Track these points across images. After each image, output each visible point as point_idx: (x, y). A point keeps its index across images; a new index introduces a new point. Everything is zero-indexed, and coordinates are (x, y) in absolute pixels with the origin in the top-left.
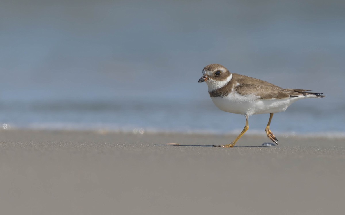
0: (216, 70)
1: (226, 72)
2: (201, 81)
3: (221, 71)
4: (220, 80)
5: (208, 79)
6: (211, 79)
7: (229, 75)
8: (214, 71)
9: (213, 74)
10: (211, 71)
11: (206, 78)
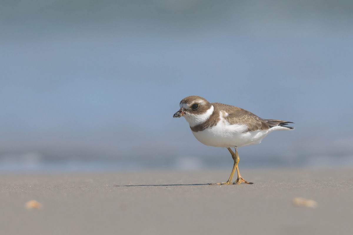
0: (193, 102)
1: (206, 105)
2: (176, 115)
3: (199, 104)
4: (198, 114)
5: (185, 113)
6: (188, 113)
7: (209, 107)
8: (191, 104)
9: (189, 107)
10: (188, 105)
11: (183, 112)
